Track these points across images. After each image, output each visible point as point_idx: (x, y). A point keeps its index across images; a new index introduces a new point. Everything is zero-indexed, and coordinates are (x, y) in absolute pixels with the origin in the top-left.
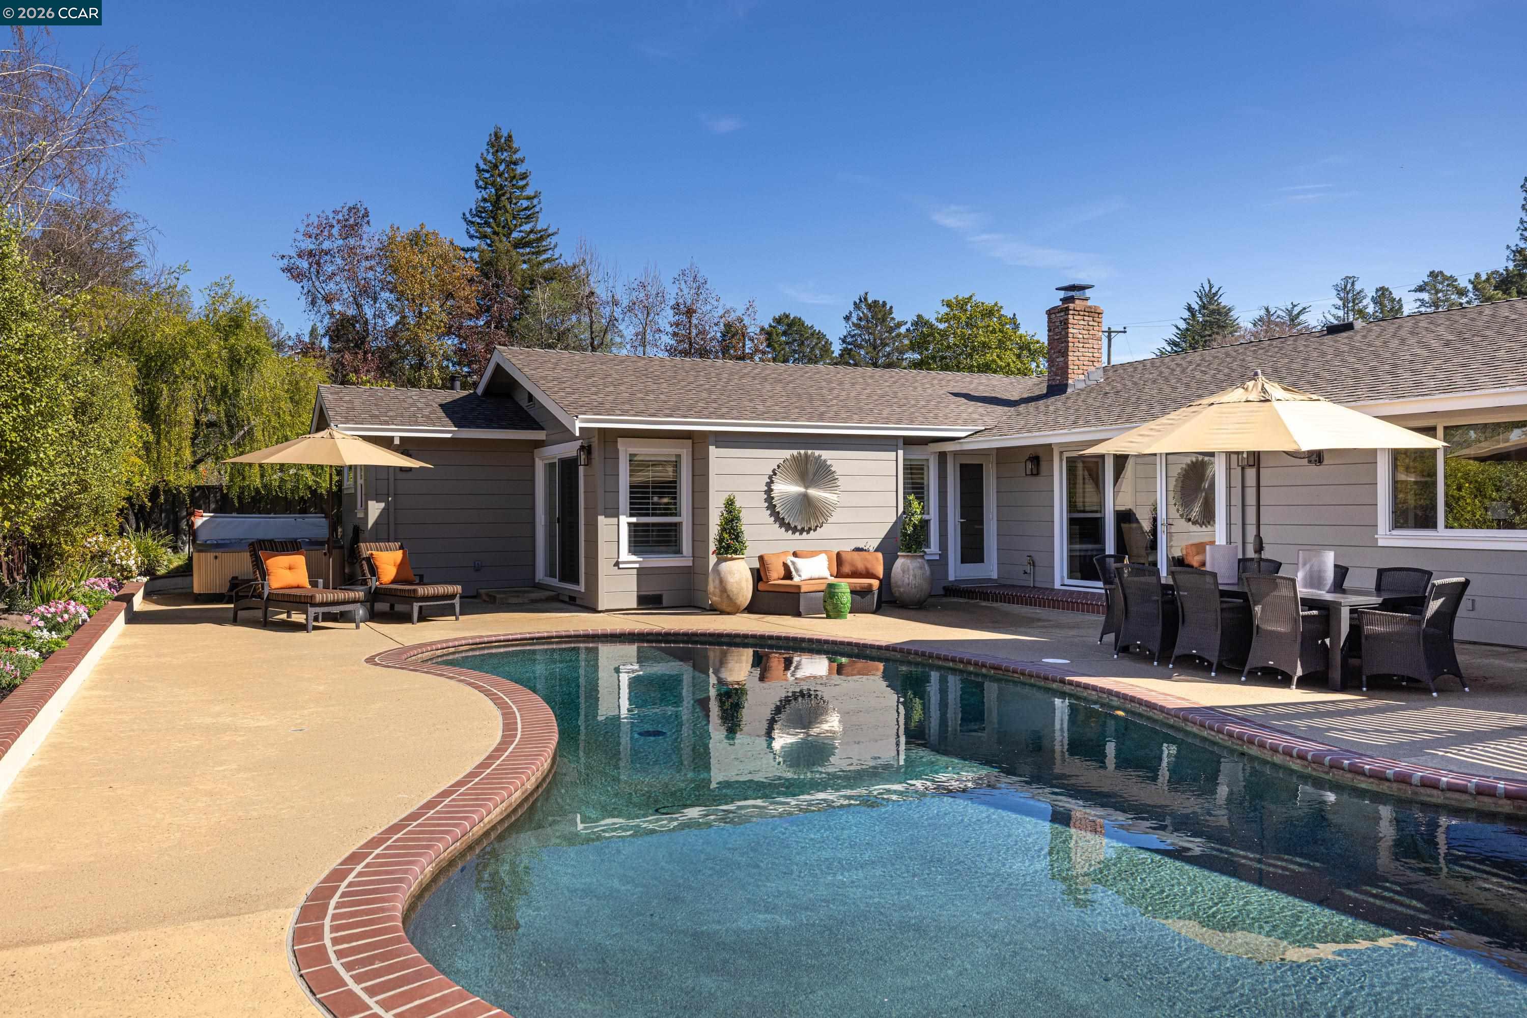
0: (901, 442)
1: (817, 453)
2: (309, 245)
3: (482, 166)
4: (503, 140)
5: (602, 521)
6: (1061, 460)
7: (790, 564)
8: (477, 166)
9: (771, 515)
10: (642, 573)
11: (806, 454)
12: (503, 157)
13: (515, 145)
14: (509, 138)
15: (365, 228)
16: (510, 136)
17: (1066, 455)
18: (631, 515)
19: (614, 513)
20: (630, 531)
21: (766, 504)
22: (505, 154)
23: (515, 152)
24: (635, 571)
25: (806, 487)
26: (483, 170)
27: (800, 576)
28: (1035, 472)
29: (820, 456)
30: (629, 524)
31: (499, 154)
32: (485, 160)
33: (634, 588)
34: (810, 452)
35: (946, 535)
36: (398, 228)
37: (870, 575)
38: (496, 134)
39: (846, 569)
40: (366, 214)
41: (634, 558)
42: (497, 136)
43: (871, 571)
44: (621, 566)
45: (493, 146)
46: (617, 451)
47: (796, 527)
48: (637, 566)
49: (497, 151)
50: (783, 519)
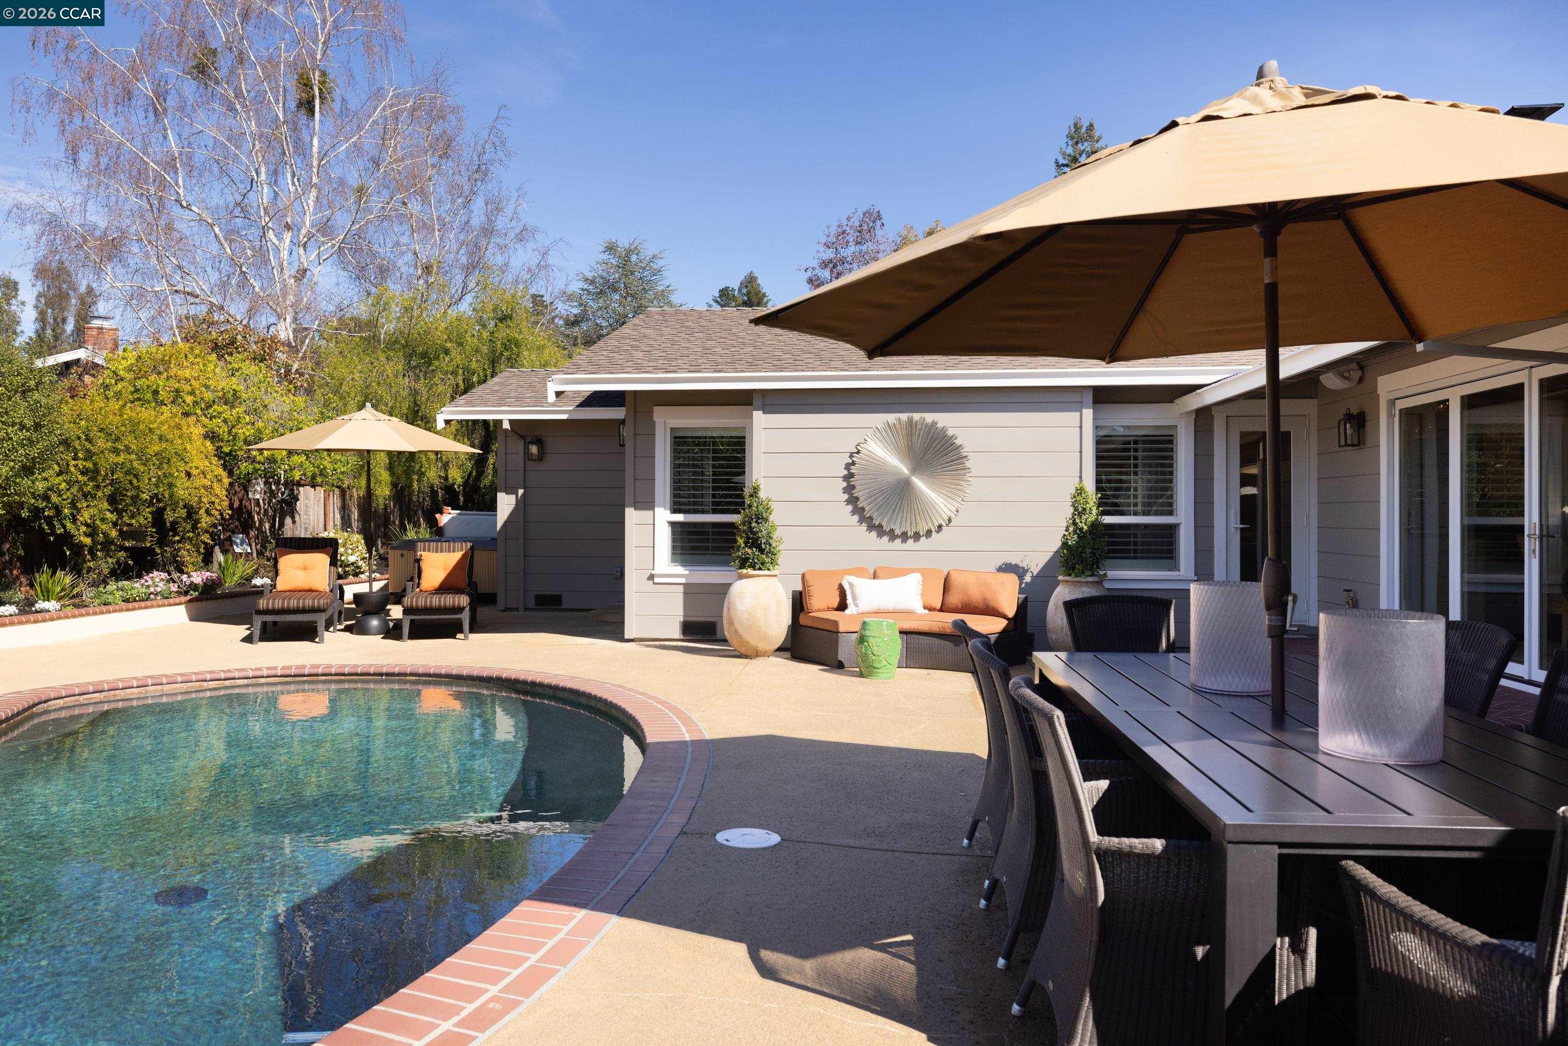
0: (1089, 397)
1: (929, 417)
2: (829, 254)
3: (1062, 161)
4: (1083, 130)
5: (632, 516)
6: (1390, 416)
7: (846, 587)
8: (1057, 162)
9: (853, 512)
10: (690, 591)
11: (910, 420)
12: (1082, 148)
13: (1097, 134)
14: (1091, 127)
15: (879, 232)
16: (1091, 125)
17: (1402, 404)
18: (675, 511)
19: (648, 504)
20: (674, 533)
21: (846, 496)
22: (1086, 144)
23: (1097, 141)
24: (681, 588)
25: (914, 471)
26: (1063, 165)
27: (857, 606)
28: (1355, 441)
29: (934, 423)
30: (673, 524)
31: (1080, 145)
32: (1064, 154)
33: (680, 612)
34: (916, 416)
35: (1211, 551)
36: (912, 228)
37: (990, 611)
38: (1076, 125)
39: (954, 599)
40: (879, 217)
41: (680, 570)
42: (1077, 127)
43: (992, 604)
44: (657, 580)
45: (1072, 138)
46: (652, 425)
47: (892, 531)
48: (683, 580)
49: (1077, 143)
50: (871, 518)
